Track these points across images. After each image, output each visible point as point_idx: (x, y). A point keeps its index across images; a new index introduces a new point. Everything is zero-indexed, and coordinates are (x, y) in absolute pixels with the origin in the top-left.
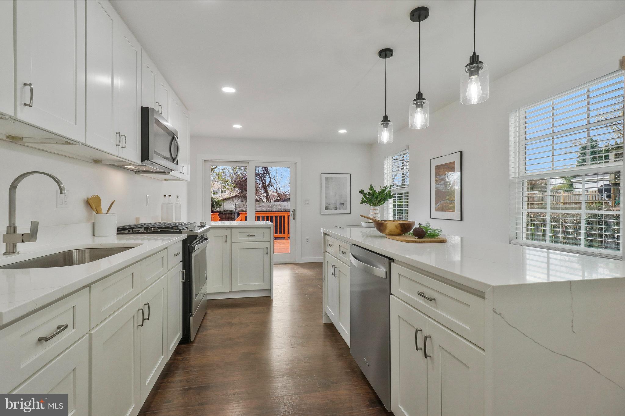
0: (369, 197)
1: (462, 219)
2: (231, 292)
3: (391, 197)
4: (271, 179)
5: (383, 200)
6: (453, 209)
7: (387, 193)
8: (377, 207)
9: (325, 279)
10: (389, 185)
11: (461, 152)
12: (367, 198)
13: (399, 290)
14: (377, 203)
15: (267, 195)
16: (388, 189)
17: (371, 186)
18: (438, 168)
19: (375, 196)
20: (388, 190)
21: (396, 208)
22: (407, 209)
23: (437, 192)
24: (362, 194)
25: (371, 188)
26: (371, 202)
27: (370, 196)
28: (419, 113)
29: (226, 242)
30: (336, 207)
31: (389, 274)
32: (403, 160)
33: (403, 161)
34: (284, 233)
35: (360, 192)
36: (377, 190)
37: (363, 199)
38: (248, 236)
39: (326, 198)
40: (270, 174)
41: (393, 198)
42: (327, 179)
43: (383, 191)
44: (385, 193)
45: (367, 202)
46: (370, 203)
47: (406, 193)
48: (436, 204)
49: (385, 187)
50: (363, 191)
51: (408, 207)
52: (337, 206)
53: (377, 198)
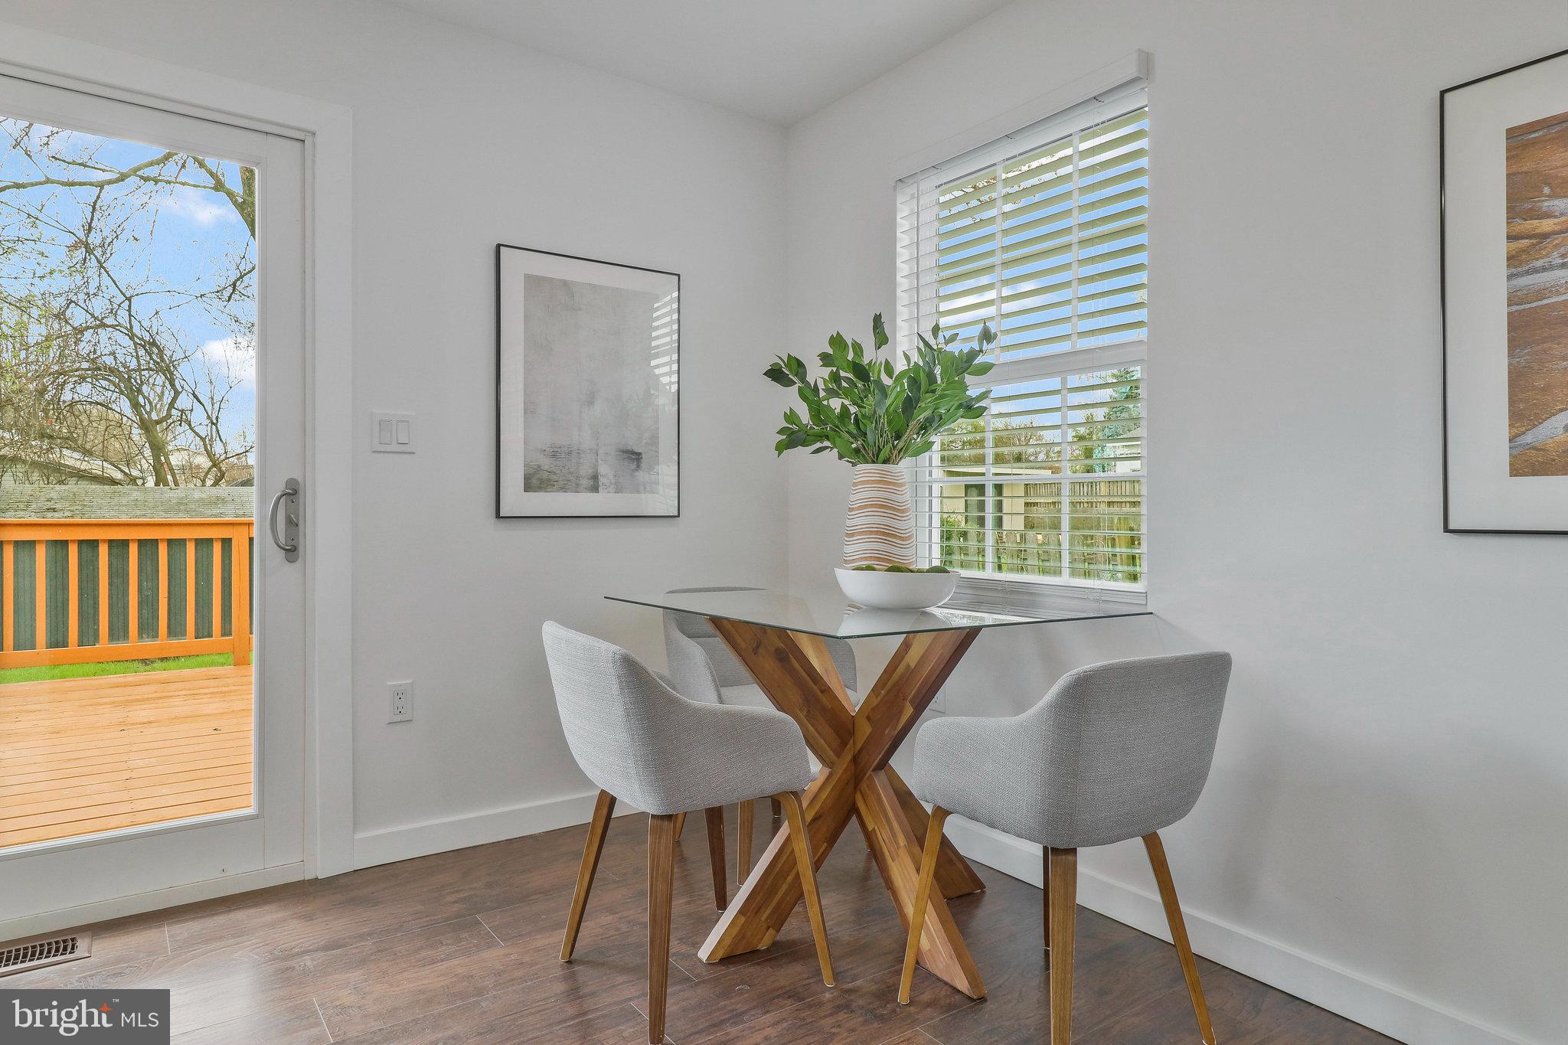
4: (177, 394)
15: (156, 458)
30: (595, 477)
34: (226, 631)
35: (773, 373)
39: (529, 408)
40: (172, 374)
42: (538, 288)
52: (601, 469)
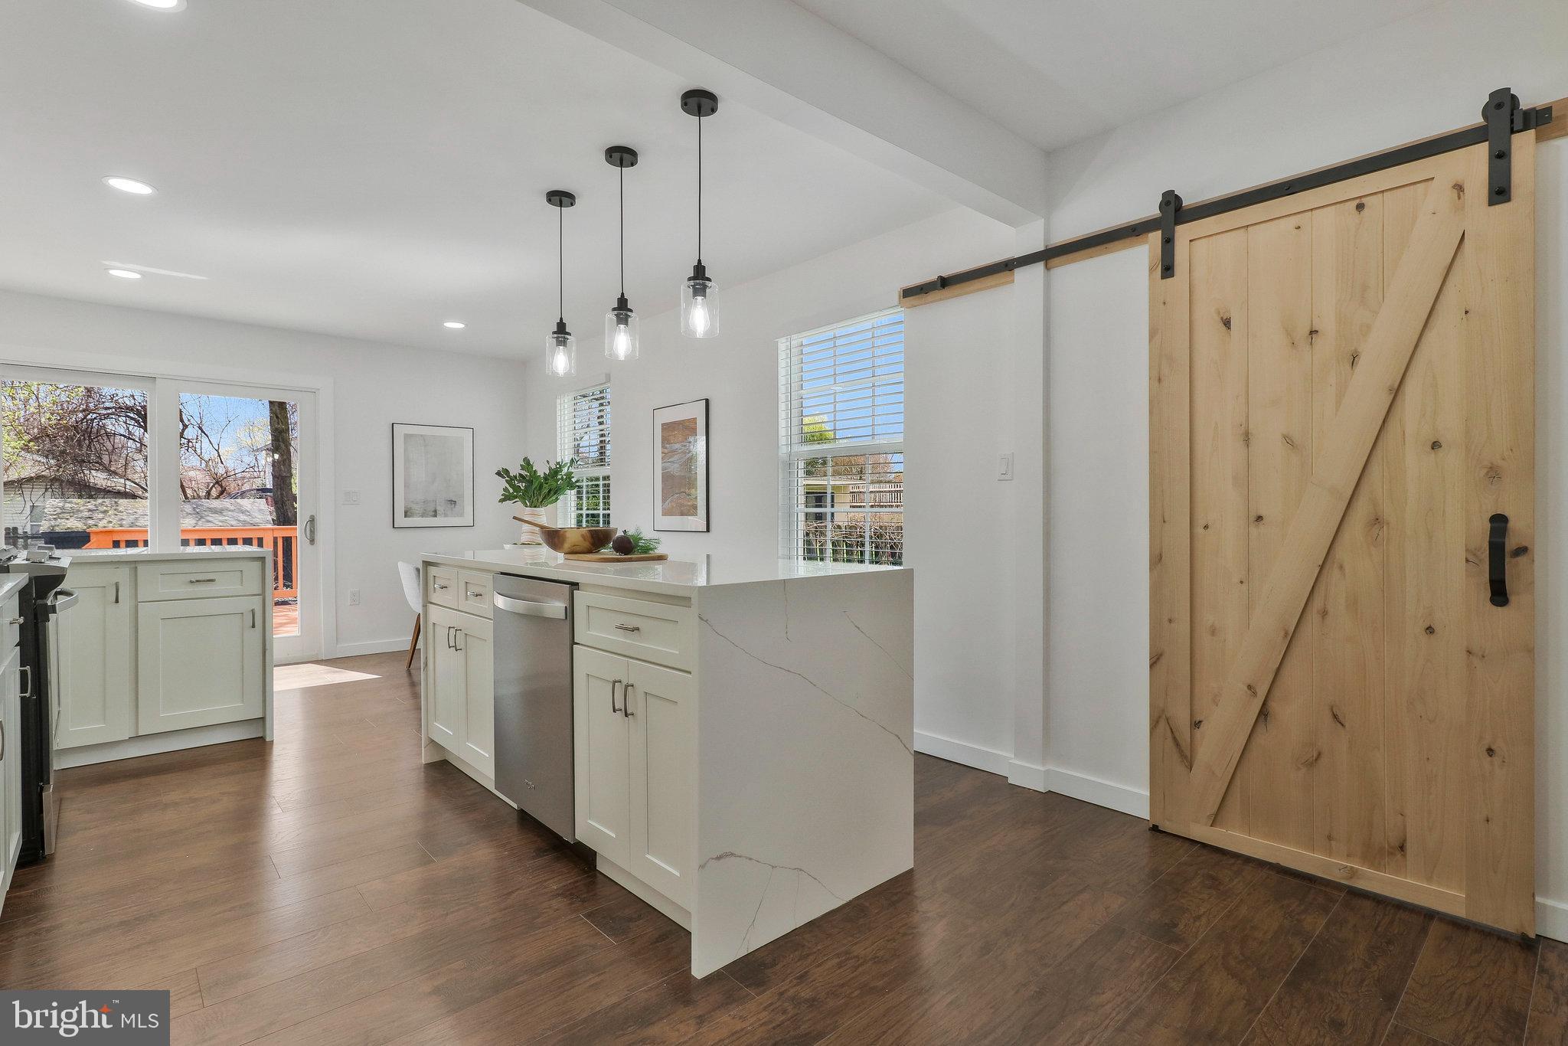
0: (522, 485)
1: (708, 530)
2: (137, 738)
3: (571, 486)
5: (555, 493)
6: (692, 510)
7: (565, 477)
8: (541, 510)
9: (426, 664)
10: (567, 460)
11: (707, 401)
12: (516, 489)
13: (588, 632)
14: (540, 500)
16: (566, 468)
17: (526, 460)
18: (668, 428)
19: (536, 484)
20: (565, 470)
21: (584, 512)
22: (607, 512)
23: (667, 477)
24: (504, 478)
25: (527, 464)
26: (527, 498)
27: (524, 484)
28: (622, 334)
29: (117, 601)
30: (435, 511)
31: (570, 611)
32: (602, 398)
33: (601, 401)
35: (498, 474)
36: (542, 470)
37: (505, 489)
38: (191, 582)
39: (407, 486)
41: (576, 490)
42: (407, 437)
43: (554, 473)
44: (560, 477)
45: (516, 497)
46: (523, 499)
47: (605, 478)
48: (664, 501)
49: (558, 463)
50: (507, 471)
51: (609, 509)
52: (438, 508)
53: (541, 487)
